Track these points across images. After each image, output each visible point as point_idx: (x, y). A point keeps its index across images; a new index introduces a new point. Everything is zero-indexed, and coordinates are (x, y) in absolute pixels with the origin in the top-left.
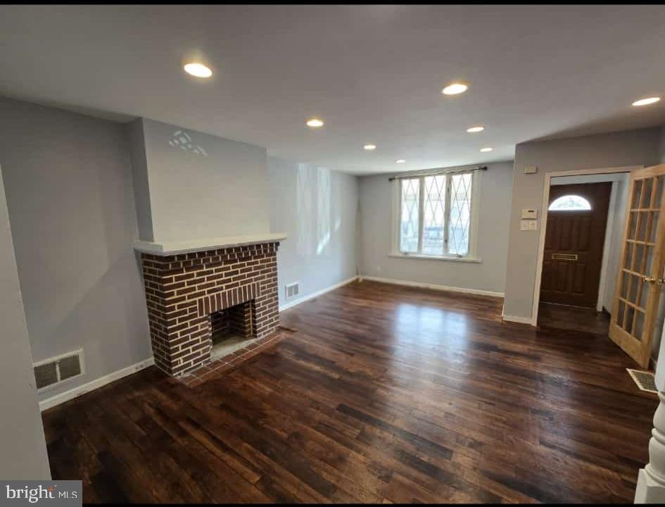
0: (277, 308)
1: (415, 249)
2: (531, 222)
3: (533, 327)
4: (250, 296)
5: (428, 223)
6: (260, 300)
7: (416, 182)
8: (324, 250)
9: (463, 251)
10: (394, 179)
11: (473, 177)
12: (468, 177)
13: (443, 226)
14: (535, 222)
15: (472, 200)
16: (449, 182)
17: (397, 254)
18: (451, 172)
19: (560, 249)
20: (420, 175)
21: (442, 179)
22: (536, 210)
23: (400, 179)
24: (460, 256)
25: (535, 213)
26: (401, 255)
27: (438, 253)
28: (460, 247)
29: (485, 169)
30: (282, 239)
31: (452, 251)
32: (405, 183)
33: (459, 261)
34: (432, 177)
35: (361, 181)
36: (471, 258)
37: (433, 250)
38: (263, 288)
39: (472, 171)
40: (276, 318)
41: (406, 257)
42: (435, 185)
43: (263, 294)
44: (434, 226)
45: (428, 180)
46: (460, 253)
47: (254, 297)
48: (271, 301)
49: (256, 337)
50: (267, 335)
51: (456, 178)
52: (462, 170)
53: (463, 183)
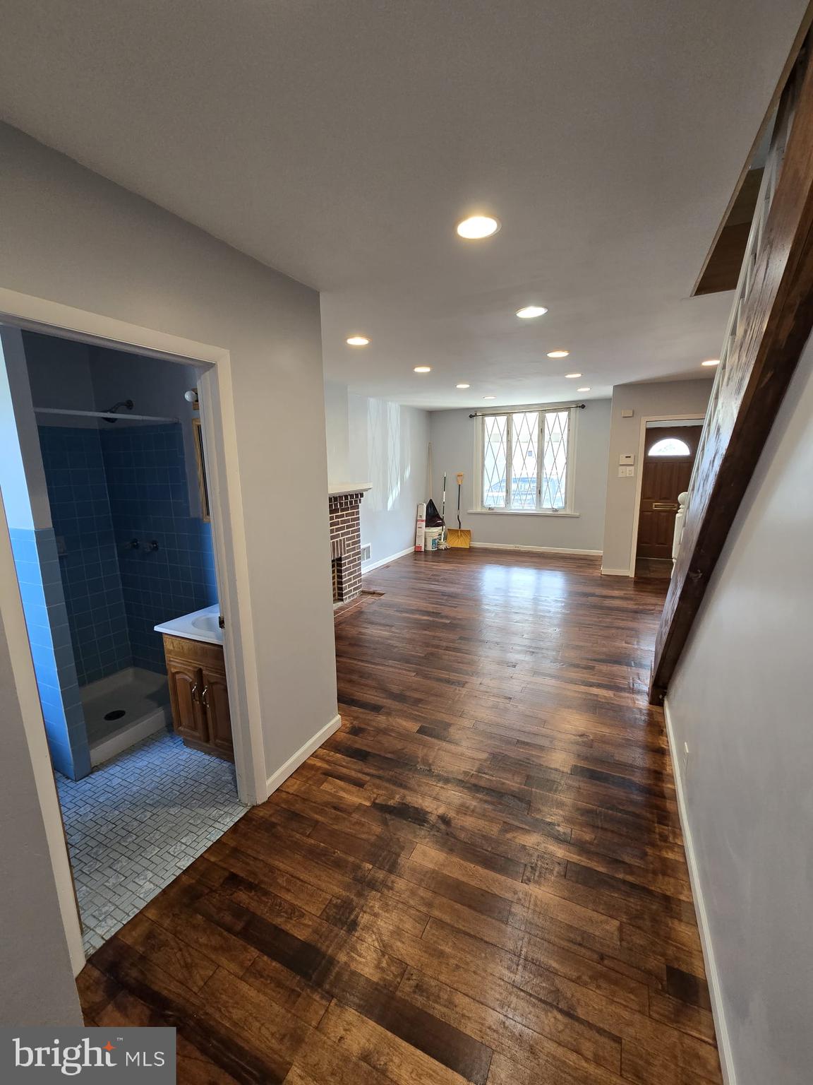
0: (360, 569)
1: (502, 504)
2: (628, 468)
3: (631, 578)
4: (338, 555)
5: (517, 470)
6: (346, 558)
7: (502, 420)
8: (393, 505)
9: (559, 504)
10: (476, 415)
11: (569, 415)
12: (564, 415)
13: (535, 476)
14: (632, 468)
15: (568, 442)
16: (542, 422)
17: (479, 510)
18: (544, 409)
19: (660, 499)
20: (508, 412)
21: (533, 417)
22: (632, 457)
23: (484, 415)
24: (556, 510)
25: (632, 459)
26: (484, 511)
27: (529, 507)
28: (555, 499)
29: (583, 407)
30: (366, 490)
31: (547, 505)
32: (489, 420)
33: (554, 516)
34: (522, 415)
35: (432, 416)
36: (568, 512)
37: (523, 504)
38: (348, 545)
39: (568, 409)
40: (360, 581)
41: (492, 514)
42: (525, 424)
43: (348, 551)
44: (524, 476)
45: (517, 418)
46: (555, 507)
47: (341, 554)
48: (355, 560)
49: (342, 600)
50: (352, 599)
51: (550, 417)
52: (557, 408)
53: (558, 423)
